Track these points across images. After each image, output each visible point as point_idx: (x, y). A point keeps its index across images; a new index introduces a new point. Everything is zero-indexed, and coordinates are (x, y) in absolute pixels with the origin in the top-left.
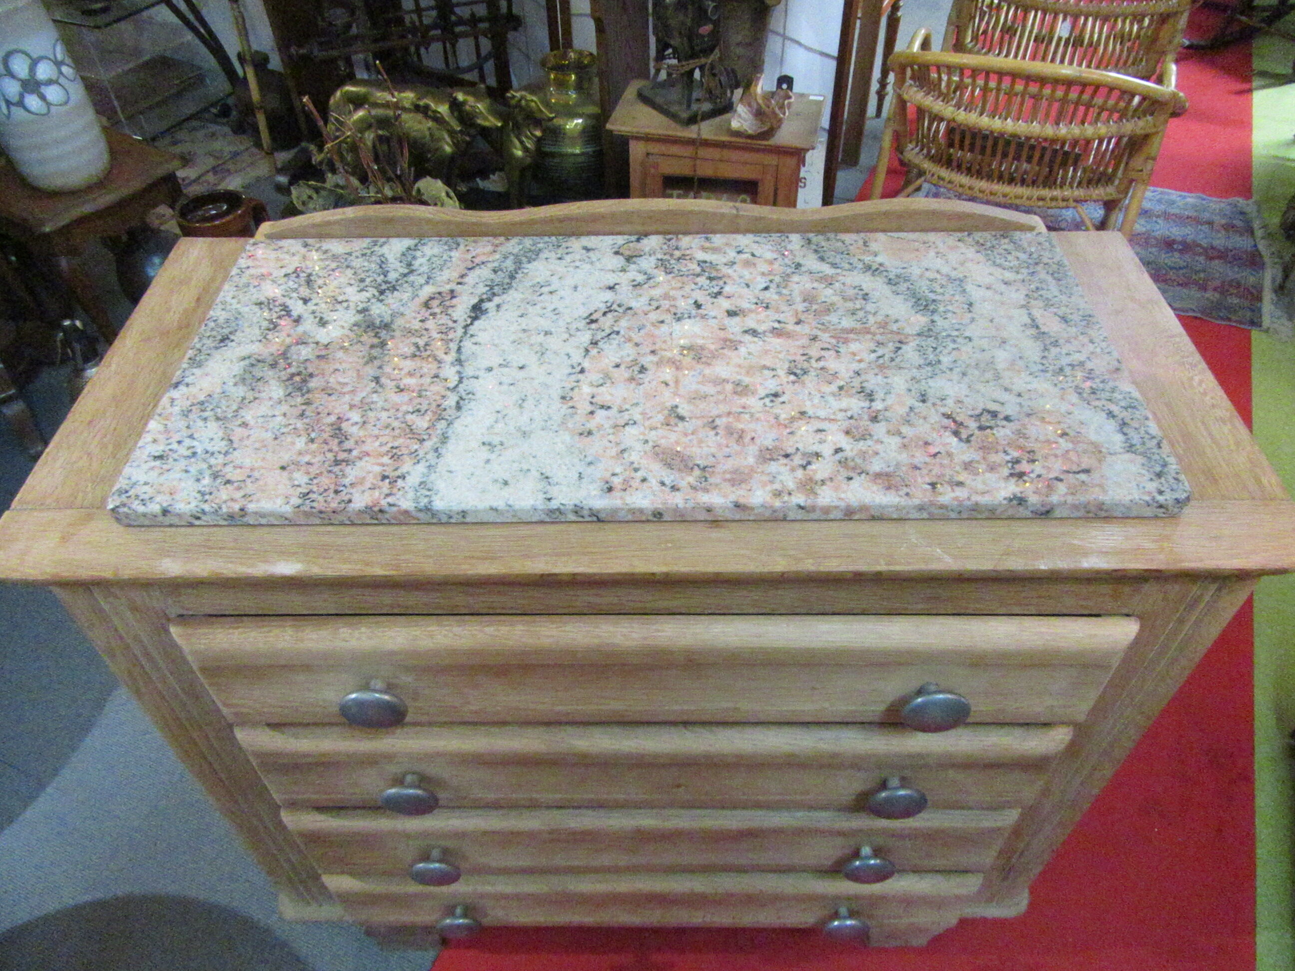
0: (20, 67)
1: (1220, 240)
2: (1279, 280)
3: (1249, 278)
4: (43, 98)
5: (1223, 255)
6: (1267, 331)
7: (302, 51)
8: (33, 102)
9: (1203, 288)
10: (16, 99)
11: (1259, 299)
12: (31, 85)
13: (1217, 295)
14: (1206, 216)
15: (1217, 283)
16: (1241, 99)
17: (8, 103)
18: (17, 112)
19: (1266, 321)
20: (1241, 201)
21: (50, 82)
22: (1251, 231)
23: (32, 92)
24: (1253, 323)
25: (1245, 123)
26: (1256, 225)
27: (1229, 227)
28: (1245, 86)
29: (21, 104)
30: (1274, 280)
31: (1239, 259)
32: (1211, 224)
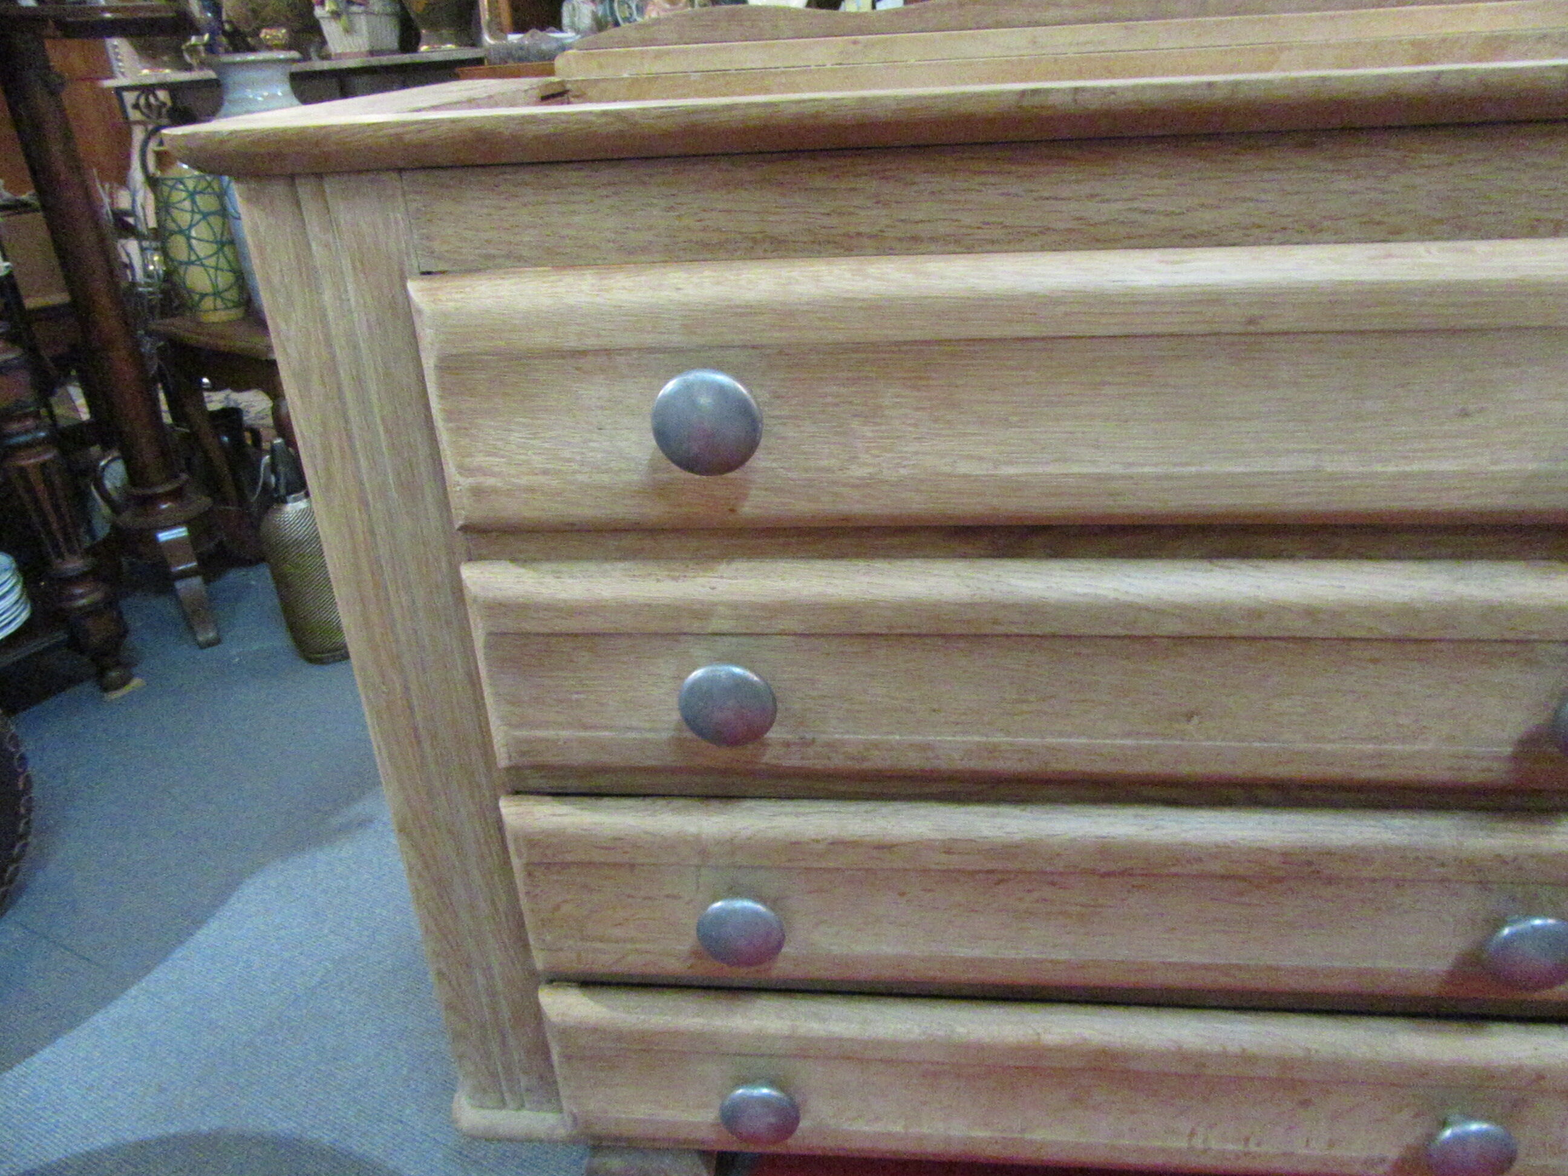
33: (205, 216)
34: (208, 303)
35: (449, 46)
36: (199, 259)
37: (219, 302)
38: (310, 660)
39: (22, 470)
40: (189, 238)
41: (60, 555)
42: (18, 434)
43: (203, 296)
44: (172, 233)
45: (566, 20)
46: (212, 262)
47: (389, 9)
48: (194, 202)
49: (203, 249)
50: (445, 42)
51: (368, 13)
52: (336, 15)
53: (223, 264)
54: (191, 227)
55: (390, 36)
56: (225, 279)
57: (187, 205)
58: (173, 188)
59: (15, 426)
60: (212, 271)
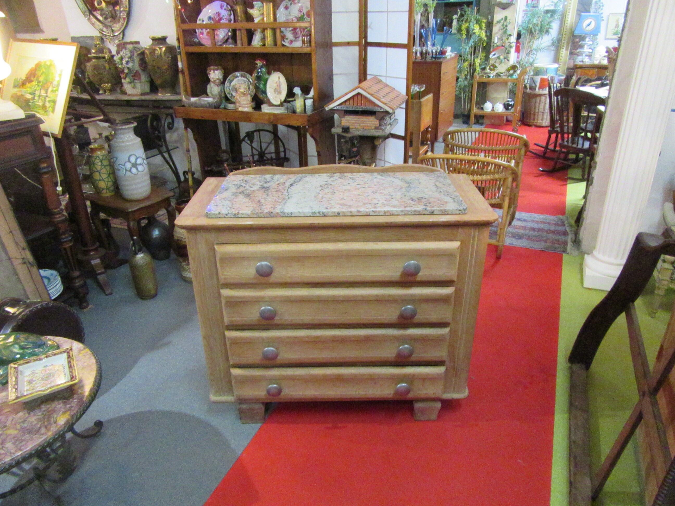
0: (133, 159)
1: (552, 228)
2: (574, 238)
3: (562, 238)
4: (137, 169)
5: (553, 232)
6: (568, 254)
7: (209, 169)
8: (134, 170)
9: (546, 241)
10: (128, 169)
11: (567, 245)
12: (135, 165)
13: (551, 244)
14: (548, 221)
15: (551, 240)
16: (562, 187)
17: (126, 170)
18: (128, 174)
19: (568, 250)
20: (561, 216)
21: (140, 164)
22: (564, 225)
23: (135, 167)
24: (564, 252)
25: (564, 194)
26: (566, 222)
27: (556, 224)
28: (564, 183)
29: (130, 171)
30: (572, 239)
31: (559, 233)
32: (549, 223)
33: (105, 166)
34: (104, 191)
35: (169, 94)
36: (103, 179)
37: (108, 191)
38: (142, 299)
39: (65, 249)
40: (100, 173)
41: (73, 271)
42: (65, 238)
43: (103, 189)
44: (95, 171)
45: (208, 91)
46: (106, 180)
47: (147, 80)
48: (102, 162)
49: (104, 176)
50: (167, 93)
51: (140, 82)
52: (130, 83)
53: (110, 180)
54: (101, 169)
55: (147, 88)
56: (110, 184)
57: (100, 164)
58: (96, 159)
59: (63, 236)
60: (106, 182)
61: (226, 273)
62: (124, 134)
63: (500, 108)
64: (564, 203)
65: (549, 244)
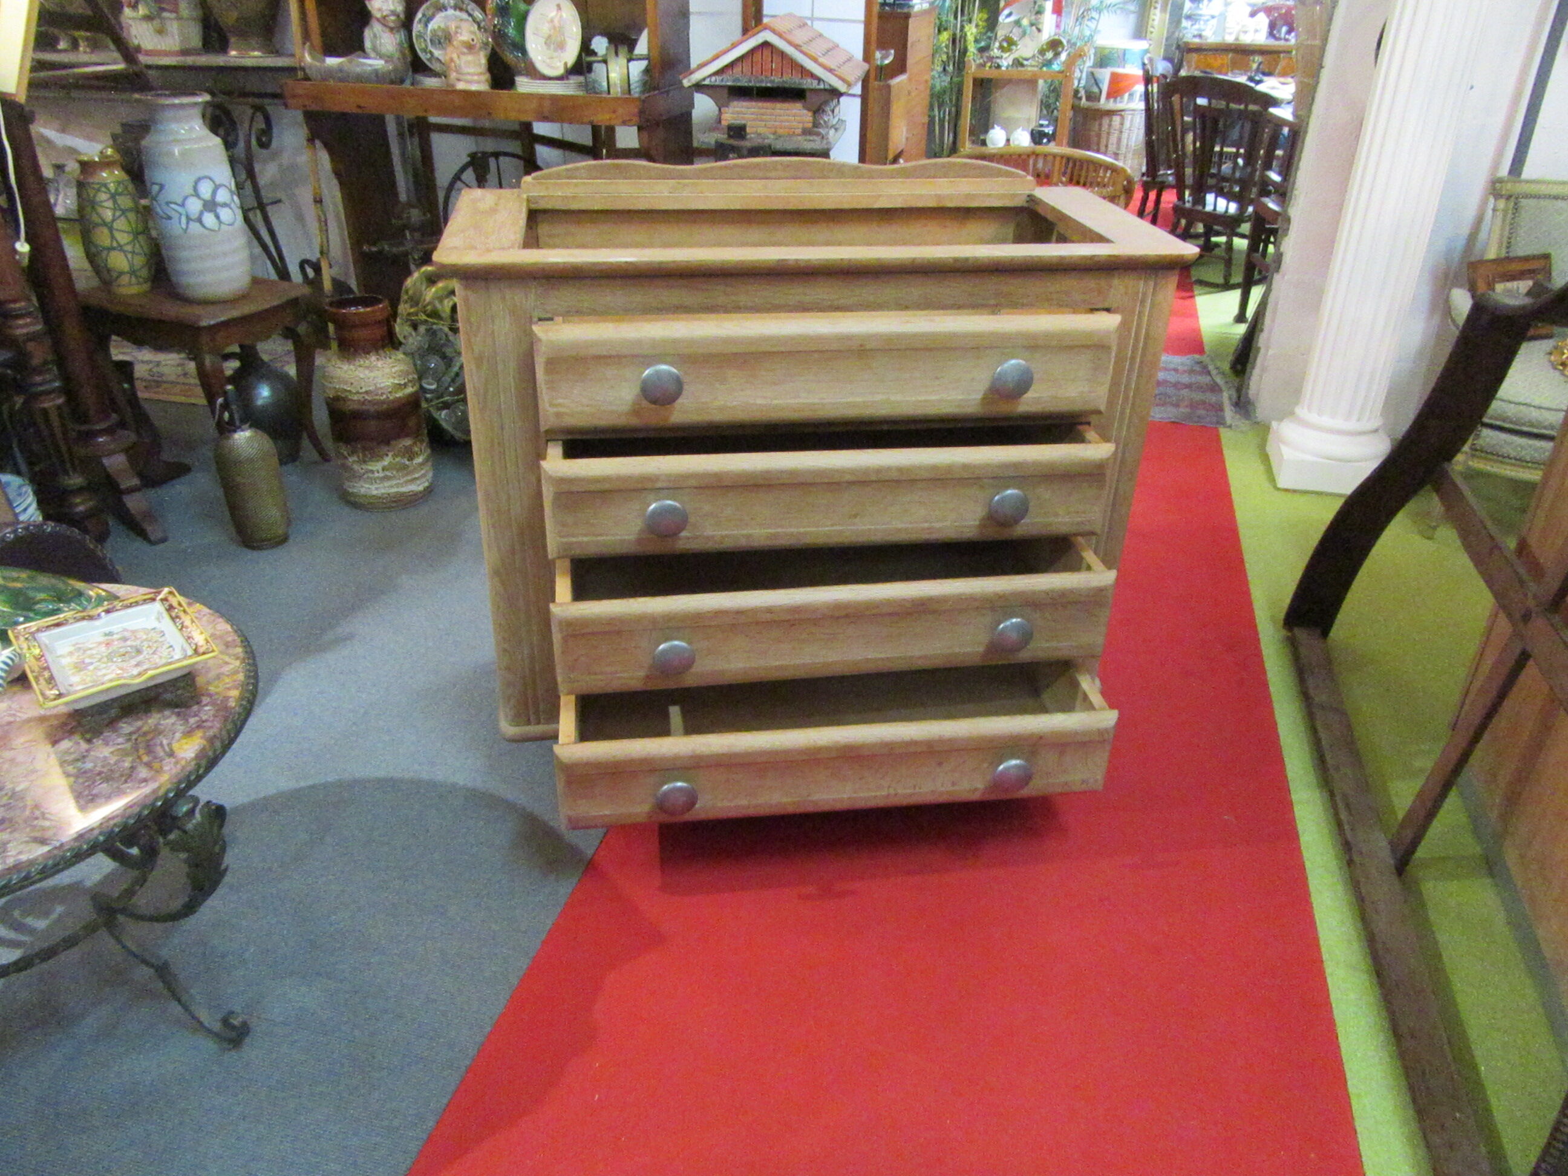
0: (205, 189)
1: (1185, 379)
2: (1235, 395)
3: (1212, 398)
4: (218, 217)
5: (1188, 386)
6: (1230, 427)
8: (209, 219)
9: (1177, 405)
10: (194, 216)
11: (1222, 410)
12: (211, 206)
13: (1188, 410)
14: (1172, 366)
15: (1186, 403)
16: (1187, 302)
17: (189, 219)
18: (195, 227)
19: (1229, 421)
20: (1197, 356)
21: (225, 205)
22: (1209, 373)
23: (210, 211)
24: (1218, 423)
25: (1193, 314)
26: (1211, 367)
27: (1191, 372)
28: (1188, 294)
29: (199, 220)
30: (1230, 399)
31: (1200, 388)
32: (1176, 370)
33: (124, 212)
34: (125, 279)
35: (256, 53)
36: (120, 245)
37: (134, 280)
38: (253, 548)
39: (45, 412)
40: (111, 229)
41: (68, 474)
42: (41, 385)
43: (121, 273)
44: (97, 225)
45: (368, 44)
46: (129, 248)
47: (194, 14)
48: (115, 202)
49: (123, 238)
50: (254, 50)
51: (179, 18)
52: (148, 18)
53: (138, 249)
54: (113, 220)
55: (195, 39)
56: (139, 261)
57: (109, 204)
58: (99, 190)
59: (38, 379)
60: (129, 256)
61: (560, 401)
62: (178, 120)
63: (1022, 140)
64: (1197, 332)
65: (1184, 410)
